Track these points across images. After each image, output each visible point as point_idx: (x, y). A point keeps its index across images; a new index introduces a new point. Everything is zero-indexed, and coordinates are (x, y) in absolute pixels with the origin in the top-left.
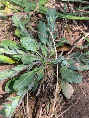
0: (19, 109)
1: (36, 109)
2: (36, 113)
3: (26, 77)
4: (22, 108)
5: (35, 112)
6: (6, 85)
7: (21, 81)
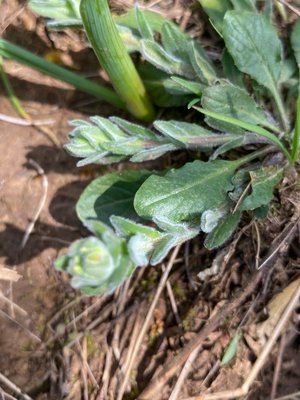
0: (93, 319)
1: (164, 344)
2: (161, 361)
3: (199, 178)
4: (111, 318)
5: (160, 353)
6: (89, 189)
7: (175, 188)
